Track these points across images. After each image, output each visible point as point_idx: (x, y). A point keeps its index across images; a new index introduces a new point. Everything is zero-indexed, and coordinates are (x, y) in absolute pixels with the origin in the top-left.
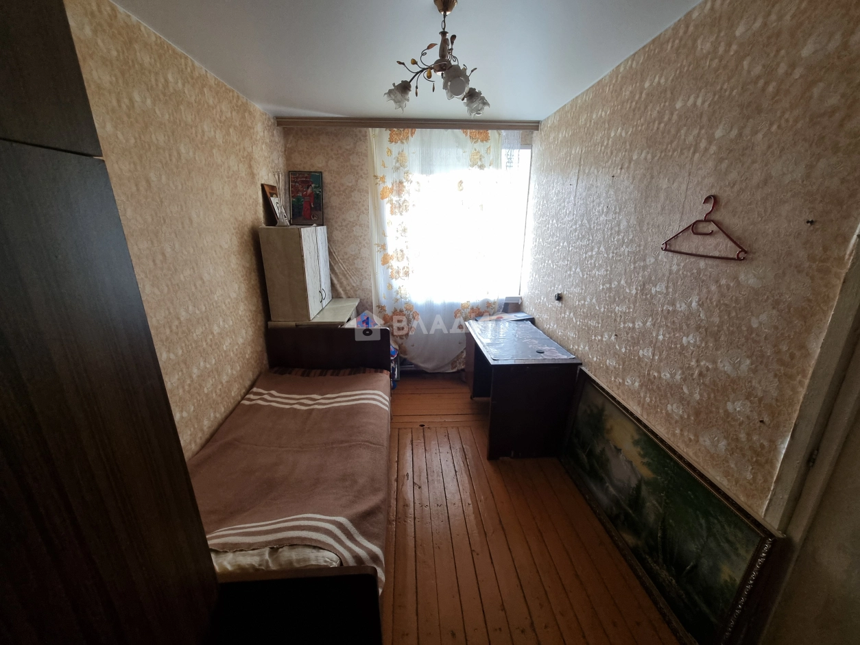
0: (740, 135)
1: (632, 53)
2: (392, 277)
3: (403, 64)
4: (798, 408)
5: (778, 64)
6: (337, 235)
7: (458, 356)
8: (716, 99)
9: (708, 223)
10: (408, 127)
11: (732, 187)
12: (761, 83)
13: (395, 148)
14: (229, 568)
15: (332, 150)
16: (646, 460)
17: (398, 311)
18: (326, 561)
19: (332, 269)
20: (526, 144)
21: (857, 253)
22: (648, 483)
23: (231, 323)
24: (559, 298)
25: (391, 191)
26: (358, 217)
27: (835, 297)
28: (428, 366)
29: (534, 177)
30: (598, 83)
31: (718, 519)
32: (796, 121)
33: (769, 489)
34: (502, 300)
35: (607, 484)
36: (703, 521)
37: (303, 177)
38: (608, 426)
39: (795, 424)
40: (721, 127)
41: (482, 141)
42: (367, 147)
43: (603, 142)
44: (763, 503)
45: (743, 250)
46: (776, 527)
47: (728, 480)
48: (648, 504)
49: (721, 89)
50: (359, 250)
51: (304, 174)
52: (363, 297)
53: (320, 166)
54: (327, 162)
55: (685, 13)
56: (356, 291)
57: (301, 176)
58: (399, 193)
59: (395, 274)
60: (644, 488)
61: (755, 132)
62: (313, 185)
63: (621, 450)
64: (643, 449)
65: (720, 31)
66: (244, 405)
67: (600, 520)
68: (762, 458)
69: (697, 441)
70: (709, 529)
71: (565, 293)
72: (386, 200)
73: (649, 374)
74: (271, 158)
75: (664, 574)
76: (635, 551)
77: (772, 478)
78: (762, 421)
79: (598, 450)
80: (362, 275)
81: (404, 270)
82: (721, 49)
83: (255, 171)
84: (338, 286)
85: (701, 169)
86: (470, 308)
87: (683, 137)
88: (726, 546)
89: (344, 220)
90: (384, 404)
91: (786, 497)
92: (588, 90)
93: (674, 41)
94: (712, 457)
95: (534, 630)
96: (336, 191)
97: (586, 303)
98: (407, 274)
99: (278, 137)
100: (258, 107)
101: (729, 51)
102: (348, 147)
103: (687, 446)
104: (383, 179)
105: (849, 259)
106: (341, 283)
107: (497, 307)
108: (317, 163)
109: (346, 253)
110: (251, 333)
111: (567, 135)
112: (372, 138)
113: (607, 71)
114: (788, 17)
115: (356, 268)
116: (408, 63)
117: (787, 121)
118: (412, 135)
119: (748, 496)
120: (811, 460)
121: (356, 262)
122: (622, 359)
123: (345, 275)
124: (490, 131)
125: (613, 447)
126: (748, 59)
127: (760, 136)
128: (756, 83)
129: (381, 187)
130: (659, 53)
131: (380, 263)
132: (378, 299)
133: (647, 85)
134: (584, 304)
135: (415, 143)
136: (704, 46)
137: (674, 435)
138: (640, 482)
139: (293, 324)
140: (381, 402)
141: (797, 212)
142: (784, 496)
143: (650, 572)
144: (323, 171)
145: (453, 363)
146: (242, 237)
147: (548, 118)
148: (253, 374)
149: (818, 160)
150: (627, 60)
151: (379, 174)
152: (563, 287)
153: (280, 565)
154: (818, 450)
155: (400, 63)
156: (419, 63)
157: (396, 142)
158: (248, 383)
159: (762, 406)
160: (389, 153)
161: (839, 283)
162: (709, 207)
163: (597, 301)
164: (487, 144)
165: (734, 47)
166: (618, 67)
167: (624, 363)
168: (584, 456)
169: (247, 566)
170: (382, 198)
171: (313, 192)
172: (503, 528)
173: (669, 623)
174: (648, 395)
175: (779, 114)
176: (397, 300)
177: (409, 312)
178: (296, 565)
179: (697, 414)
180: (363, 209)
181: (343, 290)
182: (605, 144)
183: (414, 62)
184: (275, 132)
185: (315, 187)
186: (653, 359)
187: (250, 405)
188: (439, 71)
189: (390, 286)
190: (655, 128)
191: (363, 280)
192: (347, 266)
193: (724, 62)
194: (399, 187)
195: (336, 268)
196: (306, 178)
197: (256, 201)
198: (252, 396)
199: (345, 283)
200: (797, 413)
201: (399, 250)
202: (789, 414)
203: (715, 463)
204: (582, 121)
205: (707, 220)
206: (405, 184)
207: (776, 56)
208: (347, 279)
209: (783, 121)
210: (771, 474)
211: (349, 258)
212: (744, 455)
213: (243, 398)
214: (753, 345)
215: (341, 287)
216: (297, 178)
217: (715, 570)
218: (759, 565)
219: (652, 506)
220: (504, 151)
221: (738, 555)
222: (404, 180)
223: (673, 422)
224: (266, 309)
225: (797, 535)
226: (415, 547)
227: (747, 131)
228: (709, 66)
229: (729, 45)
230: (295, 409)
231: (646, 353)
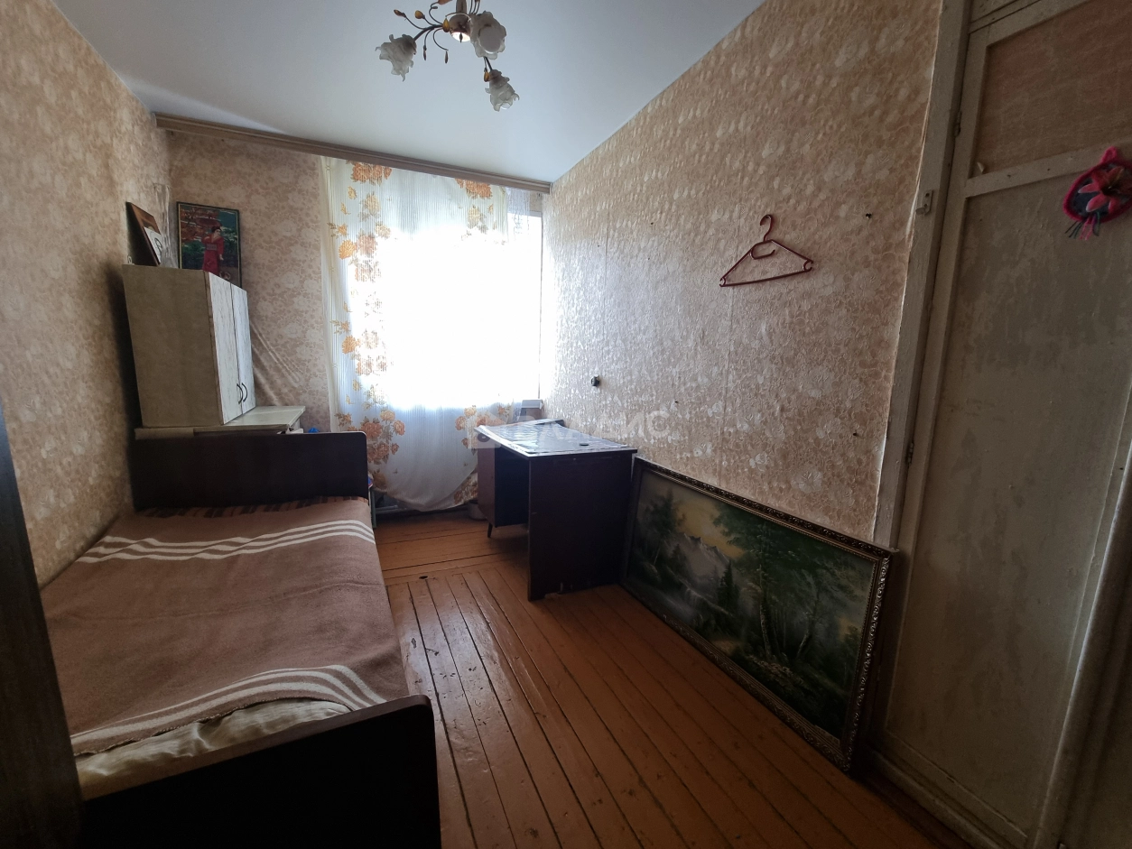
0: (788, 150)
1: (660, 92)
2: (359, 372)
3: (403, 15)
4: (888, 405)
5: (815, 78)
6: (266, 308)
7: (462, 485)
8: (758, 120)
9: (767, 245)
10: (380, 164)
11: (787, 203)
12: (801, 97)
13: (362, 189)
14: (104, 772)
15: (257, 181)
16: (733, 537)
17: (371, 422)
18: (328, 714)
19: (256, 360)
20: (536, 210)
21: (916, 232)
22: (739, 564)
23: (59, 411)
24: (597, 382)
25: (356, 247)
26: (302, 282)
27: (903, 281)
28: (421, 502)
29: (547, 250)
30: (623, 128)
31: (826, 568)
32: (840, 126)
33: (874, 505)
34: (518, 404)
35: (688, 589)
36: (810, 579)
37: (202, 214)
38: (680, 515)
39: (889, 422)
40: (767, 145)
41: (482, 197)
42: (316, 184)
43: (635, 189)
44: (870, 526)
45: (809, 261)
46: (888, 545)
47: (831, 517)
48: (743, 589)
49: (762, 109)
50: (304, 332)
51: (205, 210)
52: (310, 404)
53: (236, 201)
54: (248, 197)
55: (714, 44)
56: (298, 394)
57: (199, 212)
58: (369, 250)
59: (364, 367)
60: (734, 571)
61: (802, 145)
62: (223, 228)
63: (699, 539)
64: (726, 525)
65: (753, 57)
66: (85, 564)
67: (685, 638)
68: (859, 476)
69: (789, 487)
70: (818, 584)
71: (604, 374)
72: (348, 260)
73: (723, 433)
74: (145, 172)
75: (776, 668)
76: (737, 658)
77: (875, 492)
78: (855, 434)
79: (670, 551)
80: (308, 370)
81: (379, 361)
82: (757, 72)
83: (115, 177)
84: (267, 388)
85: (752, 192)
86: (476, 414)
87: (728, 163)
88: (840, 595)
89: (278, 286)
90: (367, 536)
91: (892, 506)
92: (610, 139)
93: (706, 73)
94: (809, 498)
95: (645, 786)
96: (264, 241)
97: (633, 377)
98: (383, 366)
99: (156, 142)
100: (125, 84)
101: (765, 72)
102: (286, 181)
103: (779, 498)
104: (343, 229)
105: (909, 241)
106: (272, 384)
107: (512, 414)
108: (230, 196)
109: (281, 336)
110: (99, 441)
111: (588, 192)
112: (325, 170)
113: (632, 115)
114: (817, 35)
115: (299, 360)
116: (412, 16)
117: (831, 127)
118: (386, 177)
119: (853, 525)
120: (909, 456)
121: (298, 349)
122: (687, 427)
123: (278, 370)
124: (491, 186)
125: (689, 539)
126: (786, 77)
127: (807, 146)
128: (796, 97)
129: (340, 240)
130: (690, 87)
131: (341, 349)
132: (338, 405)
133: (681, 120)
134: (632, 379)
135: (390, 189)
136: (737, 72)
137: (762, 492)
138: (729, 568)
139: (191, 430)
140: (364, 534)
141: (855, 210)
142: (891, 506)
143: (759, 675)
144: (240, 209)
145: (457, 495)
146: (88, 272)
147: (561, 178)
148: (102, 517)
149: (866, 157)
150: (655, 99)
151: (338, 222)
152: (601, 369)
153: (233, 739)
154: (913, 442)
155: (399, 13)
156: (427, 17)
157: (363, 181)
158: (91, 531)
159: (853, 417)
160: (353, 195)
161: (905, 268)
162: (767, 227)
163: (647, 370)
164: (489, 202)
165: (770, 69)
166: (646, 107)
167: (690, 432)
168: (654, 568)
169: (150, 759)
170: (343, 257)
171: (222, 239)
172: (570, 675)
173: (790, 725)
174: (724, 458)
175: (822, 122)
176: (369, 406)
177: (388, 422)
178: (267, 732)
179: (785, 456)
180: (310, 271)
181: (276, 394)
182: (638, 191)
183: (420, 16)
184: (153, 136)
185: (227, 232)
186: (725, 414)
187: (99, 564)
188: (456, 30)
189: (357, 386)
190: (696, 162)
191: (310, 378)
192: (284, 356)
193: (761, 84)
194: (368, 243)
195: (262, 359)
196: (210, 215)
197: (116, 223)
198: (101, 550)
199: (279, 382)
200: (888, 411)
201: (369, 332)
202: (880, 415)
203: (812, 504)
204: (607, 172)
205: (766, 241)
206: (378, 239)
207: (811, 70)
208: (283, 376)
209: (827, 128)
210: (872, 488)
211: (286, 343)
212: (842, 481)
213: (83, 552)
214: (834, 356)
215: (272, 388)
216: (193, 214)
217: (832, 628)
218: (880, 595)
219: (748, 591)
220: (510, 215)
221: (854, 598)
222: (376, 235)
223: (758, 478)
224: (131, 403)
225: (908, 546)
226: (447, 733)
227: (795, 144)
228: (747, 91)
229: (765, 67)
230: (202, 560)
231: (715, 409)
